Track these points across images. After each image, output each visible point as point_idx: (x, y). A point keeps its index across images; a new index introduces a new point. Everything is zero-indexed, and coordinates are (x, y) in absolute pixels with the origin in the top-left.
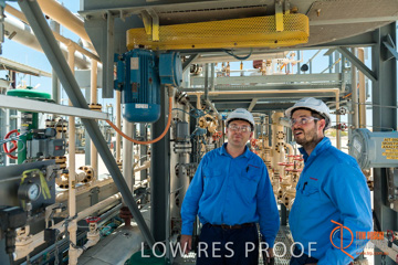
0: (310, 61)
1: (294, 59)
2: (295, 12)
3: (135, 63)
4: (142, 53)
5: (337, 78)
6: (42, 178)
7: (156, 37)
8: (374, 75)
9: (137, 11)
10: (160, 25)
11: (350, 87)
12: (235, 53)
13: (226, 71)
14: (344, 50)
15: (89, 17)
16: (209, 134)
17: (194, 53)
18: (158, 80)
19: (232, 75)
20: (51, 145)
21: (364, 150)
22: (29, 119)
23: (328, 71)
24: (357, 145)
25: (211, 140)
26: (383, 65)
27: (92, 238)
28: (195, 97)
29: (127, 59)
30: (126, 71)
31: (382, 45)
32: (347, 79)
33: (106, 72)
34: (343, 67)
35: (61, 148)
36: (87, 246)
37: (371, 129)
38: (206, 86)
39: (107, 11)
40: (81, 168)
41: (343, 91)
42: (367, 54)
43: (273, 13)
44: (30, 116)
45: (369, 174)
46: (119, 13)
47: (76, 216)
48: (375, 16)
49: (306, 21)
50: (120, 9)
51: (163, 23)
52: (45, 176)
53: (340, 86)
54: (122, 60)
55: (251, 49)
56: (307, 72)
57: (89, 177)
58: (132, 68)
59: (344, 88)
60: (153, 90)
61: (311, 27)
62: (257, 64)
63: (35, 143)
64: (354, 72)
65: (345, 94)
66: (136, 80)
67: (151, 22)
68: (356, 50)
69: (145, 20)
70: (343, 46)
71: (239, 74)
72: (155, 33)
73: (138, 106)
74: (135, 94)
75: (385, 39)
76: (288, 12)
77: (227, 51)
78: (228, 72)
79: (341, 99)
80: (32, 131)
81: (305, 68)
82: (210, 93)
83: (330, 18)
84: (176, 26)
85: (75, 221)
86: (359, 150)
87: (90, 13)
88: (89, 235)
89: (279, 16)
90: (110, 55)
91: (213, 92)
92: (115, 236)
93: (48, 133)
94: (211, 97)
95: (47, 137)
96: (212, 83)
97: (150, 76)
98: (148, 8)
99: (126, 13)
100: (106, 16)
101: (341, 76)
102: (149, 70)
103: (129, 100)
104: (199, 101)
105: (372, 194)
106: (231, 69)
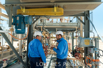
0: (73, 20)
3: (18, 18)
4: (20, 16)
7: (24, 12)
8: (84, 24)
9: (19, 5)
10: (25, 9)
15: (6, 6)
16: (46, 37)
19: (54, 22)
23: (76, 22)
26: (87, 21)
28: (41, 28)
31: (86, 16)
32: (79, 24)
33: (10, 20)
34: (78, 21)
38: (43, 25)
39: (10, 4)
40: (7, 46)
41: (78, 27)
42: (83, 18)
45: (83, 48)
46: (14, 5)
48: (80, 9)
49: (63, 10)
50: (14, 4)
51: (26, 8)
54: (15, 17)
57: (9, 48)
58: (17, 19)
59: (78, 26)
60: (23, 25)
64: (80, 23)
65: (78, 28)
66: (18, 23)
67: (23, 8)
69: (21, 7)
70: (77, 16)
71: (56, 22)
72: (24, 11)
73: (18, 29)
74: (18, 26)
75: (87, 15)
76: (57, 7)
79: (77, 29)
81: (71, 21)
83: (69, 9)
86: (79, 42)
87: (6, 5)
89: (55, 8)
91: (45, 26)
96: (45, 24)
97: (22, 22)
98: (21, 4)
99: (16, 5)
100: (10, 5)
101: (77, 24)
102: (22, 20)
103: (16, 28)
104: (41, 29)
105: (84, 53)
106: (53, 21)
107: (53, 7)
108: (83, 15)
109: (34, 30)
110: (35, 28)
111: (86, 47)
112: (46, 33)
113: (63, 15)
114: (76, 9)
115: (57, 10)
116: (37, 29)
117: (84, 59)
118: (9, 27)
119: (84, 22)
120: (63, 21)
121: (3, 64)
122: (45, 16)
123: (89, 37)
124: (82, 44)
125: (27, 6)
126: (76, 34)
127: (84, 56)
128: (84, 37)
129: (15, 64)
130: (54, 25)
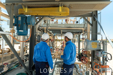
3: (20, 19)
4: (22, 16)
5: (83, 25)
7: (26, 11)
8: (92, 25)
9: (20, 4)
10: (28, 8)
11: (86, 28)
12: (51, 17)
15: (7, 5)
18: (27, 24)
19: (58, 23)
25: (51, 41)
26: (94, 22)
28: (44, 29)
29: (18, 17)
30: (17, 21)
31: (94, 17)
32: (86, 26)
33: (11, 21)
34: (85, 23)
36: (3, 72)
37: (91, 40)
38: (47, 26)
39: (11, 3)
40: (7, 48)
41: (85, 29)
42: (90, 19)
45: (90, 52)
46: (15, 4)
48: (87, 9)
49: (68, 10)
50: (15, 3)
51: (29, 7)
53: (84, 28)
54: (16, 17)
55: (55, 16)
57: (9, 51)
58: (19, 20)
59: (85, 28)
60: (25, 26)
64: (87, 24)
65: (85, 30)
66: (20, 23)
67: (25, 7)
69: (23, 7)
70: (83, 16)
72: (26, 10)
73: (20, 31)
74: (19, 27)
75: (95, 15)
76: (62, 7)
81: (77, 22)
82: (48, 28)
83: (76, 9)
84: (32, 9)
86: (86, 45)
87: (7, 3)
89: (60, 7)
91: (49, 28)
96: (49, 25)
97: (24, 22)
98: (24, 3)
99: (17, 4)
100: (11, 4)
101: (84, 25)
102: (24, 21)
103: (18, 29)
105: (91, 57)
106: (58, 21)
107: (58, 6)
108: (91, 15)
109: (37, 31)
110: (38, 29)
111: (93, 51)
113: (68, 15)
114: (83, 9)
115: (63, 10)
116: (40, 31)
117: (91, 63)
118: (10, 28)
119: (91, 23)
120: (69, 22)
121: (4, 68)
122: (49, 16)
123: (97, 40)
124: (89, 47)
125: (29, 5)
126: (82, 36)
127: (90, 61)
128: (92, 40)
129: (17, 69)
130: (59, 26)
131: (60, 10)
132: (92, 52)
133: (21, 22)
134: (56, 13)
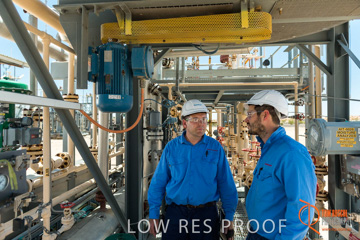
0: (271, 57)
1: (257, 55)
2: (259, 11)
3: (108, 56)
4: (116, 46)
5: (296, 73)
6: (10, 169)
7: (128, 31)
8: (329, 70)
9: (110, 6)
10: (133, 20)
11: (307, 81)
12: (203, 48)
13: (195, 65)
14: (302, 47)
15: (64, 11)
17: (166, 47)
18: (131, 72)
19: (201, 68)
20: (27, 133)
21: (320, 139)
22: (6, 109)
23: (287, 66)
24: (314, 134)
25: (182, 128)
26: (337, 61)
27: (67, 222)
28: (167, 88)
29: (100, 52)
30: (99, 63)
31: (337, 43)
32: (305, 74)
33: (80, 64)
34: (301, 63)
35: (37, 136)
36: (60, 231)
38: (177, 78)
39: (81, 6)
40: (58, 155)
41: (301, 84)
42: (322, 51)
43: (239, 11)
44: (7, 106)
45: (324, 160)
46: (93, 7)
47: (50, 202)
48: (332, 16)
49: (269, 20)
50: (94, 4)
51: (136, 18)
52: (14, 166)
53: (298, 80)
54: (96, 52)
55: (218, 44)
56: (269, 67)
57: (66, 164)
58: (106, 60)
59: (302, 81)
60: (125, 82)
61: (273, 24)
62: (224, 59)
63: (12, 132)
64: (310, 68)
65: (303, 87)
66: (110, 72)
67: (124, 17)
68: (313, 47)
69: (118, 15)
70: (301, 43)
72: (128, 28)
73: (111, 97)
74: (108, 86)
76: (252, 10)
77: (196, 46)
78: (198, 65)
79: (299, 91)
80: (8, 119)
81: (267, 63)
82: (180, 84)
83: (291, 17)
85: (49, 207)
86: (316, 138)
87: (65, 7)
88: (64, 220)
89: (244, 13)
90: (84, 48)
91: (184, 84)
92: (90, 219)
93: (24, 122)
94: (182, 88)
95: (23, 126)
96: (182, 75)
97: (123, 68)
98: (121, 4)
99: (99, 8)
100: (81, 10)
101: (299, 71)
102: (122, 63)
103: (103, 91)
104: (170, 92)
105: (326, 178)
106: (200, 63)
109: (145, 96)
111: (338, 157)
112: (179, 109)
114: (314, 16)
116: (156, 94)
117: (329, 197)
118: (79, 88)
121: (62, 220)
123: (348, 119)
124: (328, 143)
125: (137, 11)
127: (326, 189)
128: (329, 120)
131: (245, 23)
132: (333, 159)
133: (112, 67)
134: (231, 32)
